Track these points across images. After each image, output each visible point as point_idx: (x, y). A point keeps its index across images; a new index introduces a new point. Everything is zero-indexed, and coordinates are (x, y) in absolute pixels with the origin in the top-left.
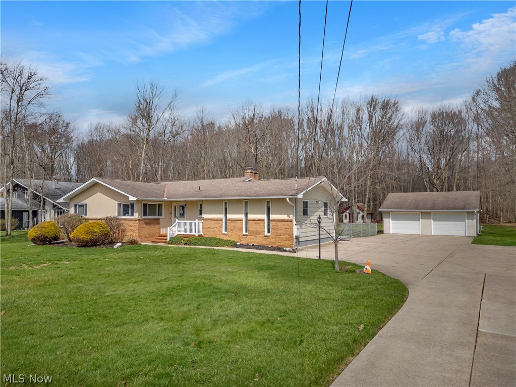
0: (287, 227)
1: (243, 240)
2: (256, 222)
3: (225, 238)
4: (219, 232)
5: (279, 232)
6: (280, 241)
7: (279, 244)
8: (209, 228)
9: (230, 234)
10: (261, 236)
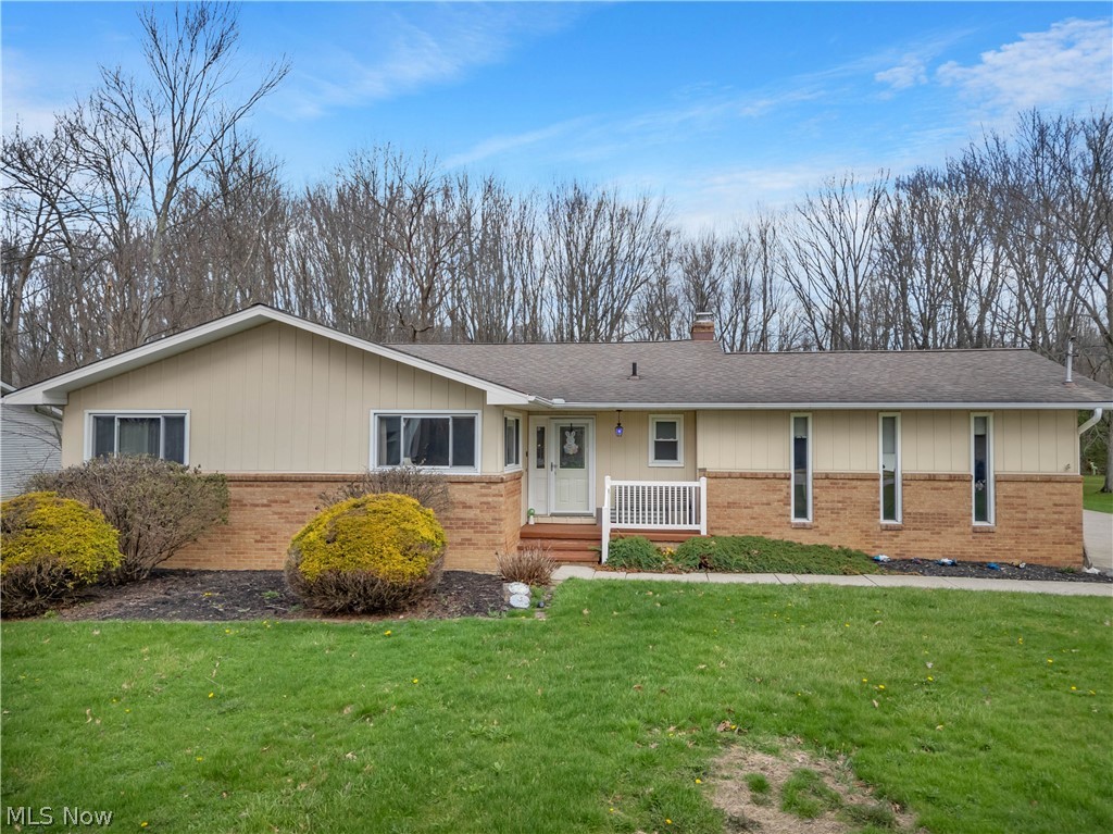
0: (1065, 499)
1: (885, 543)
2: (937, 484)
3: (807, 540)
6: (1033, 546)
7: (1032, 554)
8: (730, 505)
9: (824, 524)
10: (956, 529)
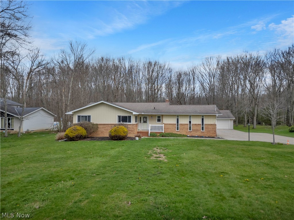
0: (214, 127)
2: (196, 125)
3: (178, 133)
4: (174, 131)
5: (209, 130)
7: (209, 135)
8: (167, 128)
9: (181, 131)
10: (199, 132)
